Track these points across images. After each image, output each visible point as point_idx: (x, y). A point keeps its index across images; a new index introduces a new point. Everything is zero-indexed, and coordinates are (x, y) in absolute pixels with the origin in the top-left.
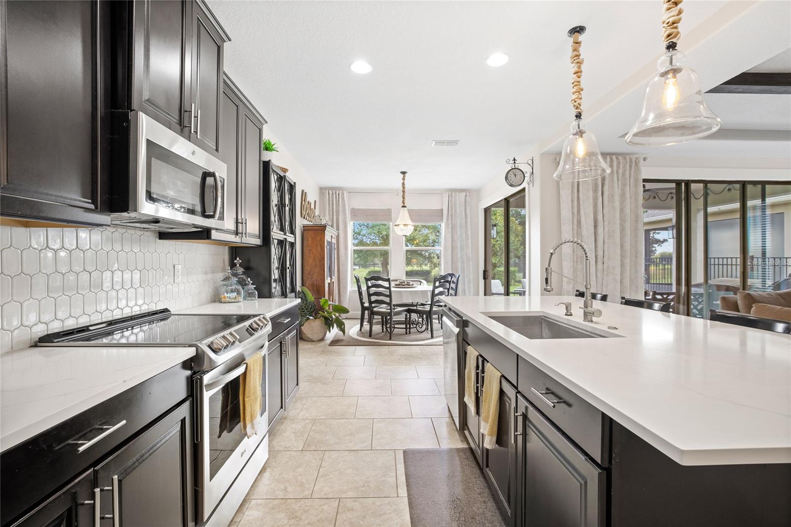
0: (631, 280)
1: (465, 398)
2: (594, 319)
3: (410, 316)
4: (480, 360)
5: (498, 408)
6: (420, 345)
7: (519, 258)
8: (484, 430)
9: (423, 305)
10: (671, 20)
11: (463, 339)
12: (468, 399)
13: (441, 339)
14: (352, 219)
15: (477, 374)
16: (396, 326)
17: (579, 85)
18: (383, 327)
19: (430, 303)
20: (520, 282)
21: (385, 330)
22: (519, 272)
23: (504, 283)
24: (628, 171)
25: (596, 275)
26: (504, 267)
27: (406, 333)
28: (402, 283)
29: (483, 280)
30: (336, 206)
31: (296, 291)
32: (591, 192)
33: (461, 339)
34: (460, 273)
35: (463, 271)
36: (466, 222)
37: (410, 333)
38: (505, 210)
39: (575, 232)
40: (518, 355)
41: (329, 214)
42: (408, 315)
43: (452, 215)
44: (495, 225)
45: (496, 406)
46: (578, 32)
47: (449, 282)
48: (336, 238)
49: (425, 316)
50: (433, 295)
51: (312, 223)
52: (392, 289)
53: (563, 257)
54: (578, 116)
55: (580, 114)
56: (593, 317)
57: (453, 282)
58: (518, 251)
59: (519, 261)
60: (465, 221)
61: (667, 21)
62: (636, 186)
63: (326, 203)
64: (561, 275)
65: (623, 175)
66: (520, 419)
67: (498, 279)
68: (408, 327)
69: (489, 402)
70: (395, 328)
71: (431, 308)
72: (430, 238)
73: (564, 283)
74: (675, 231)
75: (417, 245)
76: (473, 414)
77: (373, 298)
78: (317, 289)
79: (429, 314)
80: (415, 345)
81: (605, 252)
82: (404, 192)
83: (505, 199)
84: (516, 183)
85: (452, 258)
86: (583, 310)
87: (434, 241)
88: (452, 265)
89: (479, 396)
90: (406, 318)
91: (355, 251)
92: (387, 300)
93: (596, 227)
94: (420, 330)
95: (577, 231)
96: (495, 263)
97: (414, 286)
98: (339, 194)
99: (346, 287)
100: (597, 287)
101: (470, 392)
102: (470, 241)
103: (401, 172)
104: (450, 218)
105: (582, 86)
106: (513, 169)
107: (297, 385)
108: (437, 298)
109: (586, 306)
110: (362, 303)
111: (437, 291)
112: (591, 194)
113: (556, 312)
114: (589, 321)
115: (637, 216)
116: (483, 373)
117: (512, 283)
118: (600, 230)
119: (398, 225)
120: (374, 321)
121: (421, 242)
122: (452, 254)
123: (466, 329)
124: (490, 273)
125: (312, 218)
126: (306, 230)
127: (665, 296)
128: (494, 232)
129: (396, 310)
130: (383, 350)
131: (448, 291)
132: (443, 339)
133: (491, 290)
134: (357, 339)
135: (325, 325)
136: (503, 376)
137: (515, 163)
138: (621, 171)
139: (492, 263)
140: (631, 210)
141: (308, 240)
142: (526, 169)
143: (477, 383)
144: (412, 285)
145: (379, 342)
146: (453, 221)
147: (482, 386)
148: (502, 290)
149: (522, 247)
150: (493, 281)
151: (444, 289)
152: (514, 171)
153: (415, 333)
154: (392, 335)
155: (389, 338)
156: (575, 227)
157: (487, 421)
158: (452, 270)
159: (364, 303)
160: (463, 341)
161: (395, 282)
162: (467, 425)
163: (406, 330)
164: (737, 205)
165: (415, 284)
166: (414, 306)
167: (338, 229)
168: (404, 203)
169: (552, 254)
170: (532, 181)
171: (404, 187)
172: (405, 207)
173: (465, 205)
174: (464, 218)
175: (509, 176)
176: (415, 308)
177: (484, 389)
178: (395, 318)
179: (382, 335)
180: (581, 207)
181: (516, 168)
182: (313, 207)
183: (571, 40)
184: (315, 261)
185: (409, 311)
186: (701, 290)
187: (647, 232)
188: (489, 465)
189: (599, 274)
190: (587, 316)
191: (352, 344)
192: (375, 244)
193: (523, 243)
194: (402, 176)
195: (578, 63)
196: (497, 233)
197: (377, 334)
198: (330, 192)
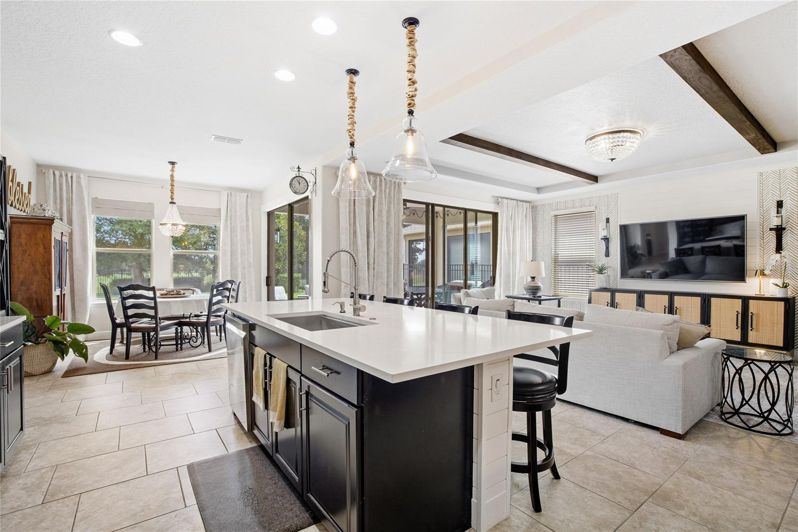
0: (394, 283)
1: (253, 398)
2: (361, 313)
3: (181, 329)
4: (268, 357)
5: (286, 395)
6: (196, 361)
7: (302, 263)
8: (273, 418)
9: (196, 316)
10: (411, 93)
11: (250, 342)
12: (256, 398)
13: (225, 350)
14: (93, 212)
15: (265, 371)
16: (162, 343)
17: (353, 119)
18: (144, 346)
19: (207, 314)
20: (303, 288)
21: (147, 349)
22: (303, 278)
23: (287, 290)
24: (393, 191)
25: (368, 280)
26: (287, 273)
27: (177, 350)
28: (170, 292)
29: (266, 287)
30: (67, 192)
31: (8, 307)
32: (365, 206)
33: (247, 343)
34: (240, 280)
35: (244, 277)
36: (247, 225)
37: (181, 350)
38: (288, 214)
39: (352, 241)
40: (301, 344)
41: (55, 202)
42: (179, 328)
43: (231, 216)
44: (278, 230)
45: (284, 393)
46: (353, 73)
47: (229, 290)
48: (68, 235)
49: (199, 328)
50: (211, 304)
51: (25, 214)
52: (158, 300)
53: (342, 263)
54: (352, 144)
55: (354, 143)
56: (360, 312)
57: (234, 290)
58: (301, 256)
59: (302, 267)
60: (247, 223)
61: (409, 93)
62: (399, 204)
63: (49, 187)
64: (339, 280)
65: (389, 194)
66: (304, 397)
67: (282, 285)
68: (179, 342)
69: (277, 393)
70: (161, 345)
71: (208, 319)
72: (202, 240)
73: (343, 287)
74: (425, 243)
75: (186, 248)
76: (262, 409)
77: (131, 312)
78: (38, 305)
79: (206, 325)
80: (189, 361)
81: (375, 259)
82: (172, 185)
83: (290, 205)
84: (299, 191)
85: (231, 263)
86: (353, 307)
87: (207, 244)
88: (231, 271)
89: (268, 389)
90: (177, 333)
91: (98, 254)
92: (152, 312)
93: (368, 237)
94: (194, 345)
95: (353, 240)
96: (278, 269)
97: (186, 295)
98: (72, 177)
99: (84, 300)
100: (369, 290)
101: (258, 390)
102: (252, 245)
103: (169, 162)
104: (229, 219)
105: (356, 119)
106: (297, 177)
107: (22, 429)
108: (215, 308)
109: (355, 304)
110: (113, 319)
111: (215, 300)
112: (364, 208)
113: (333, 311)
114: (357, 316)
115: (399, 230)
116: (271, 369)
117: (296, 290)
118: (372, 240)
119: (165, 224)
120: (132, 340)
121: (191, 243)
122: (231, 259)
123: (253, 332)
124: (274, 279)
125: (25, 206)
126: (15, 223)
127: (419, 296)
128: (277, 237)
129: (162, 324)
130: (148, 372)
131: (228, 300)
132: (228, 350)
133: (274, 297)
134: (108, 364)
135: (55, 351)
136: (289, 366)
137: (299, 171)
138: (387, 191)
139: (276, 269)
140: (394, 225)
141: (19, 237)
142: (310, 178)
143: (266, 378)
144: (184, 294)
145: (141, 364)
146: (233, 223)
147: (270, 381)
148: (286, 296)
149: (306, 253)
150: (276, 288)
151: (222, 297)
152: (298, 178)
153: (187, 348)
154: (159, 354)
155: (154, 358)
156: (352, 237)
157: (275, 410)
158: (231, 276)
159: (116, 319)
160: (250, 344)
161: (160, 292)
162: (255, 424)
163: (177, 346)
164: (462, 226)
165: (187, 293)
166: (186, 318)
167: (70, 222)
168: (172, 199)
169: (329, 261)
170: (314, 191)
171: (172, 180)
172: (175, 203)
173: (247, 207)
174: (245, 220)
175: (293, 182)
176: (188, 320)
177: (272, 383)
178: (162, 334)
179: (143, 356)
180: (357, 219)
181: (300, 176)
182: (26, 190)
183: (347, 78)
184: (34, 266)
185: (181, 324)
186: (441, 290)
187: (411, 242)
188: (279, 450)
189: (371, 278)
190: (356, 311)
191: (100, 371)
192: (124, 244)
193: (307, 249)
194: (171, 166)
195: (353, 99)
196: (281, 237)
197: (137, 355)
198: (57, 173)
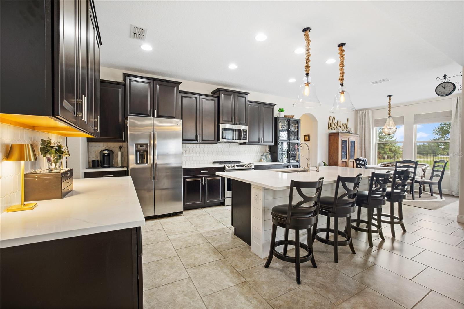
14: (375, 126)
30: (364, 119)
82: (390, 108)
98: (366, 112)
103: (388, 96)
126: (330, 136)
137: (445, 78)
168: (390, 115)
171: (390, 105)
172: (391, 117)
175: (438, 89)
181: (446, 82)
184: (334, 150)
194: (388, 98)
198: (361, 112)
